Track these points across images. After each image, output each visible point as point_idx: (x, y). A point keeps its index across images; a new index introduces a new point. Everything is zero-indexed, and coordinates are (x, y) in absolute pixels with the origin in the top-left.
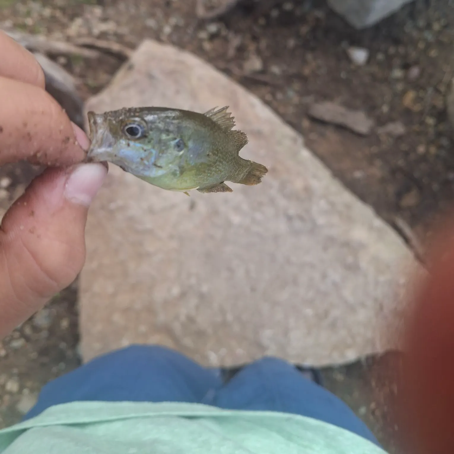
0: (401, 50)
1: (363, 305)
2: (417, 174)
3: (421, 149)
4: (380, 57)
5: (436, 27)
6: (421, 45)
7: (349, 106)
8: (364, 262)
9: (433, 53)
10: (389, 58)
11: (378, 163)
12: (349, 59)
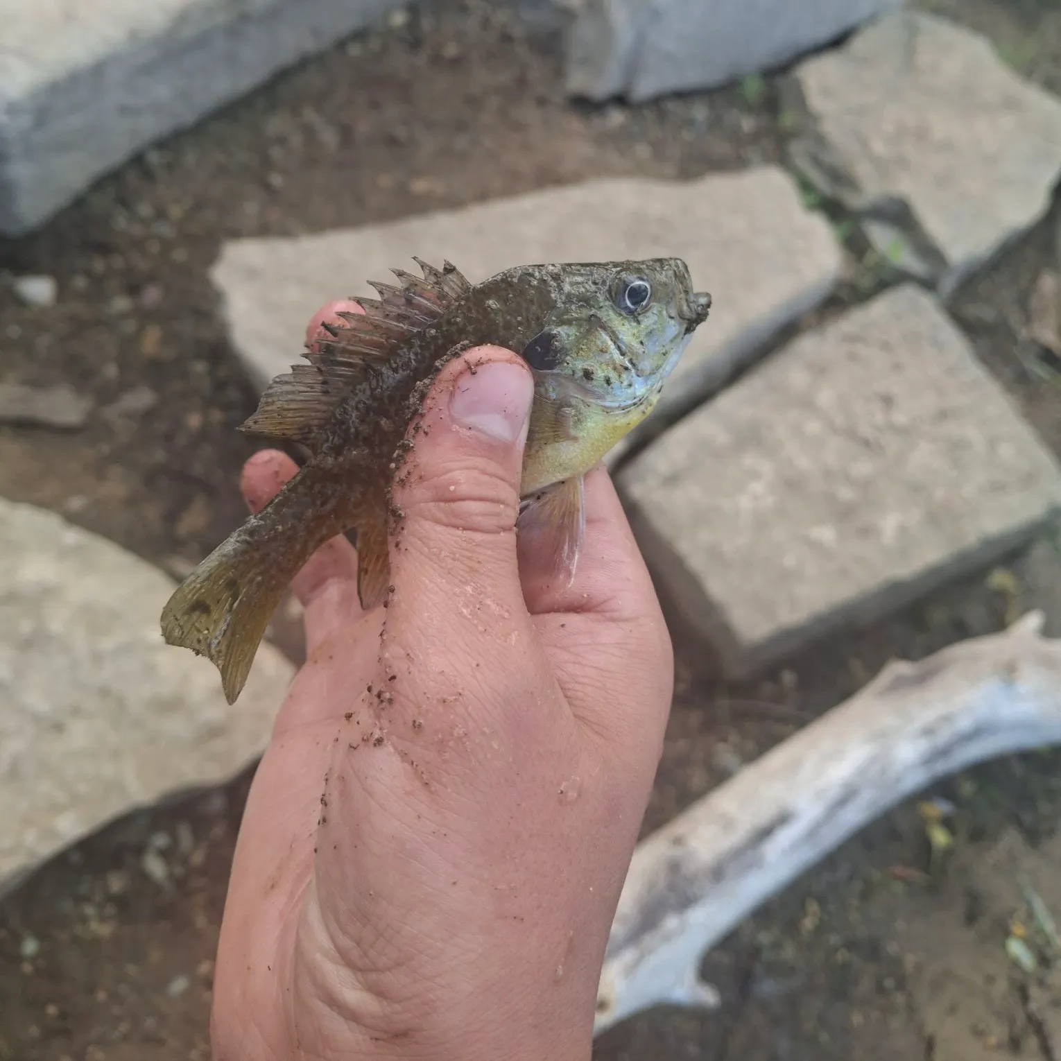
0: (118, 262)
1: (76, 711)
2: (198, 469)
3: (194, 421)
4: (80, 282)
5: (176, 211)
6: (154, 248)
7: (37, 383)
8: (57, 622)
9: (180, 255)
10: (97, 281)
11: (116, 471)
12: (21, 302)
